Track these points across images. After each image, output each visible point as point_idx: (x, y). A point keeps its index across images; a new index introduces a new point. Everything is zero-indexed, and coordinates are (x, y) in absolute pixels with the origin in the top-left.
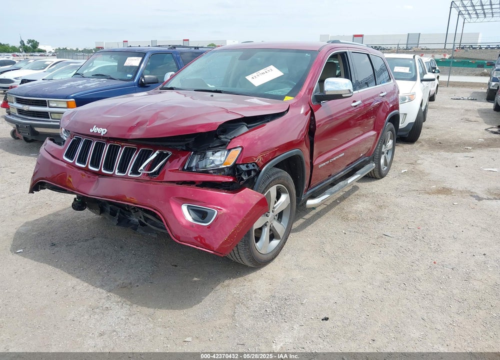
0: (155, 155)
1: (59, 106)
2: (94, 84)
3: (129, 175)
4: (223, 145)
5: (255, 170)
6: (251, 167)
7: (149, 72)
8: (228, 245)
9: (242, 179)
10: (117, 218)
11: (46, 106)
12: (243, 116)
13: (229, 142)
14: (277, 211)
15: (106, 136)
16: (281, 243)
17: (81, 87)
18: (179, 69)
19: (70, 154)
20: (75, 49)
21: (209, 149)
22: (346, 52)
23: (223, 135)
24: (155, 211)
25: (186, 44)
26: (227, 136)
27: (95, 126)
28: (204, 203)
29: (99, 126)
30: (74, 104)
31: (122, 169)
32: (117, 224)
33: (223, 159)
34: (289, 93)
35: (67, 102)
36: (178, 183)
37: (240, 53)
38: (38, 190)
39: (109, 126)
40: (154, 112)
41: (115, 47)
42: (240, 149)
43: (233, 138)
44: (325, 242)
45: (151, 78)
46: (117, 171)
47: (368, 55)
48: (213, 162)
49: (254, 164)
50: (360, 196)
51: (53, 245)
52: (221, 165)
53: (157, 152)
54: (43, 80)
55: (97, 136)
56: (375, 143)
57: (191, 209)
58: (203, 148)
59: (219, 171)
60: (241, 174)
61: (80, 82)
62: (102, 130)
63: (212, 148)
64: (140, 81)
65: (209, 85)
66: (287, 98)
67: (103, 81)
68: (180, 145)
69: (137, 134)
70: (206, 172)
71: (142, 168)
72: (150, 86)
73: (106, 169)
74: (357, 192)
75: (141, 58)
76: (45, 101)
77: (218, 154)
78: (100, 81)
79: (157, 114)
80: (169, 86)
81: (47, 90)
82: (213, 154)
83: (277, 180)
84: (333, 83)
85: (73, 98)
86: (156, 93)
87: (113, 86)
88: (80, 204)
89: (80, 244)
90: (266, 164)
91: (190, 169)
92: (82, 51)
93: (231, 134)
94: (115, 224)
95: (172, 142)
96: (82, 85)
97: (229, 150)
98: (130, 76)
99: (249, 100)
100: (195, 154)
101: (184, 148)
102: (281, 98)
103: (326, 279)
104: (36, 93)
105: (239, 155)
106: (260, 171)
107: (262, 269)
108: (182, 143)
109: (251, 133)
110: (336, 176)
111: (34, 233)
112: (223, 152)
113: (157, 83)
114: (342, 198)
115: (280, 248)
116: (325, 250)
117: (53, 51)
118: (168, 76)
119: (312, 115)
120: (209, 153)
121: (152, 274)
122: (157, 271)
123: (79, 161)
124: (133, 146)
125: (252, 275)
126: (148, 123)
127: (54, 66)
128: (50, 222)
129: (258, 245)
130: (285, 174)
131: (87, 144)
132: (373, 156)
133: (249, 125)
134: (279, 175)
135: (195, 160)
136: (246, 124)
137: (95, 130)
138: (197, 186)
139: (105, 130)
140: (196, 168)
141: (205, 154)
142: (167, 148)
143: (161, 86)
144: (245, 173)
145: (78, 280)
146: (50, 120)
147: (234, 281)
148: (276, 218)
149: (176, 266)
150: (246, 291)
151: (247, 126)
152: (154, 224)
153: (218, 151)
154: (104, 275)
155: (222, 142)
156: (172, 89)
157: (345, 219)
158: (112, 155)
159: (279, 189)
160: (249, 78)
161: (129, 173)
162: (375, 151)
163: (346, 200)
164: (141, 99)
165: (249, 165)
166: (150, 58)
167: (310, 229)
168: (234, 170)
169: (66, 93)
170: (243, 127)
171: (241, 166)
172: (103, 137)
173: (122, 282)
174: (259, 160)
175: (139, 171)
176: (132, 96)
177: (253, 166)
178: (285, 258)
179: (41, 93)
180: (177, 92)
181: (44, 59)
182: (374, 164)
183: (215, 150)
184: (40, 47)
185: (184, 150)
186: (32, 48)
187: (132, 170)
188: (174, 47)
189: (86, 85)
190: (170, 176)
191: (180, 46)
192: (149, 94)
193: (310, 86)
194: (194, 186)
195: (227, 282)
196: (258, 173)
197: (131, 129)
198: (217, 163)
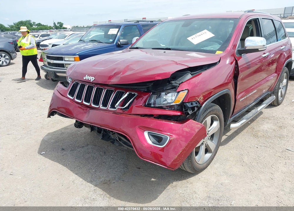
0: (126, 95)
1: (70, 60)
2: (90, 46)
3: (109, 109)
4: (174, 88)
5: (197, 107)
6: (195, 105)
7: (123, 38)
8: (178, 162)
9: (188, 114)
10: (102, 135)
11: (62, 60)
12: (188, 66)
13: (178, 86)
14: (210, 134)
15: (94, 82)
16: (212, 155)
17: (82, 48)
18: (141, 36)
19: (72, 93)
20: (82, 26)
21: (163, 91)
22: (258, 19)
23: (173, 81)
24: (125, 135)
25: (144, 20)
26: (176, 82)
27: (87, 75)
28: (161, 131)
29: (89, 75)
30: (78, 59)
31: (105, 104)
32: (102, 139)
33: (174, 98)
34: (219, 49)
35: (74, 57)
36: (141, 115)
37: (183, 23)
38: (53, 115)
39: (95, 75)
40: (126, 65)
41: (104, 23)
42: (186, 91)
43: (181, 83)
44: (243, 154)
45: (124, 41)
46: (101, 105)
47: (272, 20)
48: (166, 100)
49: (197, 102)
50: (264, 118)
51: (63, 149)
52: (172, 103)
53: (128, 93)
54: (63, 44)
55: (88, 82)
56: (276, 82)
57: (151, 135)
58: (159, 91)
59: (171, 107)
60: (187, 110)
61: (82, 45)
62: (92, 78)
63: (165, 90)
64: (117, 44)
65: (161, 45)
66: (218, 52)
67: (96, 44)
68: (143, 88)
69: (114, 81)
70: (161, 108)
71: (117, 104)
72: (123, 46)
73: (94, 104)
74: (261, 116)
75: (118, 29)
76: (62, 57)
77: (170, 95)
78: (94, 44)
79: (128, 66)
80: (135, 47)
81: (63, 51)
82: (166, 94)
83: (211, 112)
84: (251, 41)
85: (78, 55)
86: (127, 51)
87: (101, 47)
88: (79, 125)
89: (79, 149)
90: (205, 101)
91: (149, 105)
92: (86, 28)
93: (180, 80)
94: (101, 139)
95: (138, 86)
96: (83, 47)
97: (179, 92)
98: (111, 40)
99: (189, 55)
100: (153, 94)
101: (146, 90)
102: (213, 52)
103: (247, 184)
104: (57, 52)
105: (186, 95)
106: (201, 107)
107: (199, 174)
108: (144, 87)
109: (194, 79)
110: (250, 106)
111: (52, 141)
112: (173, 94)
113: (128, 44)
114: (252, 120)
115: (212, 159)
116: (244, 160)
117: (71, 28)
118: (134, 40)
119: (237, 63)
120: (163, 94)
121: (124, 174)
122: (127, 171)
123: (77, 98)
124: (113, 89)
125: (192, 179)
126: (122, 73)
127: (70, 36)
128: (62, 133)
129: (197, 158)
130: (218, 107)
131: (83, 87)
132: (274, 91)
133: (192, 73)
134: (213, 108)
135: (153, 98)
136: (190, 72)
137: (87, 78)
138: (154, 118)
139: (94, 78)
140: (154, 104)
141: (160, 95)
142: (134, 90)
143: (130, 47)
144: (190, 109)
145: (76, 176)
146: (65, 68)
147: (179, 183)
148: (210, 138)
149: (139, 168)
150: (188, 191)
151: (191, 74)
152: (125, 143)
153: (170, 93)
154: (93, 173)
155: (173, 86)
156: (137, 48)
157: (256, 136)
158: (98, 95)
159: (213, 118)
160: (189, 39)
161: (109, 107)
162: (275, 87)
163: (255, 121)
164: (118, 56)
165: (193, 103)
166: (123, 29)
167: (231, 143)
168: (182, 106)
169: (74, 52)
170: (188, 74)
171: (187, 104)
172: (92, 83)
173: (104, 179)
174: (201, 99)
175: (115, 107)
176: (113, 54)
177: (196, 103)
178: (216, 166)
179: (59, 52)
180: (141, 51)
181: (65, 33)
182: (275, 97)
183: (167, 92)
184: (64, 26)
185: (146, 92)
186: (60, 27)
187: (111, 106)
188: (138, 22)
189: (85, 47)
190: (136, 110)
191: (141, 21)
192: (123, 52)
193: (234, 44)
194: (152, 118)
195: (175, 183)
196: (199, 108)
197: (110, 78)
198: (169, 101)
